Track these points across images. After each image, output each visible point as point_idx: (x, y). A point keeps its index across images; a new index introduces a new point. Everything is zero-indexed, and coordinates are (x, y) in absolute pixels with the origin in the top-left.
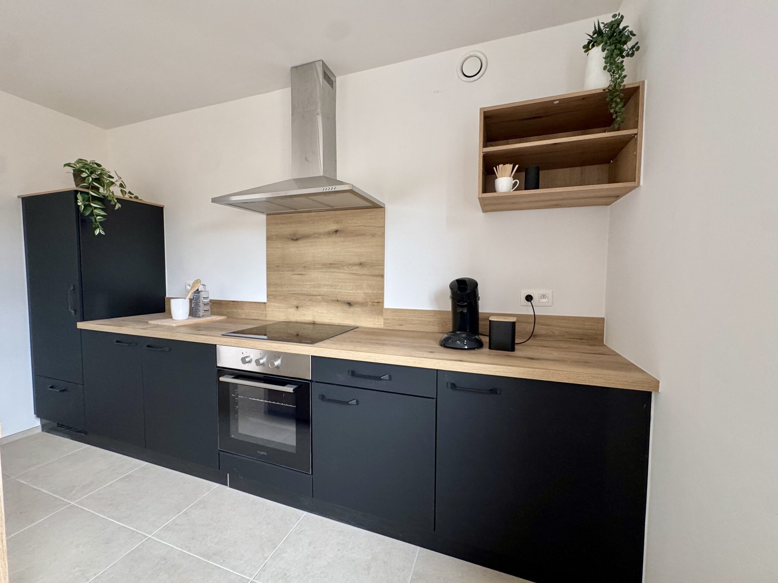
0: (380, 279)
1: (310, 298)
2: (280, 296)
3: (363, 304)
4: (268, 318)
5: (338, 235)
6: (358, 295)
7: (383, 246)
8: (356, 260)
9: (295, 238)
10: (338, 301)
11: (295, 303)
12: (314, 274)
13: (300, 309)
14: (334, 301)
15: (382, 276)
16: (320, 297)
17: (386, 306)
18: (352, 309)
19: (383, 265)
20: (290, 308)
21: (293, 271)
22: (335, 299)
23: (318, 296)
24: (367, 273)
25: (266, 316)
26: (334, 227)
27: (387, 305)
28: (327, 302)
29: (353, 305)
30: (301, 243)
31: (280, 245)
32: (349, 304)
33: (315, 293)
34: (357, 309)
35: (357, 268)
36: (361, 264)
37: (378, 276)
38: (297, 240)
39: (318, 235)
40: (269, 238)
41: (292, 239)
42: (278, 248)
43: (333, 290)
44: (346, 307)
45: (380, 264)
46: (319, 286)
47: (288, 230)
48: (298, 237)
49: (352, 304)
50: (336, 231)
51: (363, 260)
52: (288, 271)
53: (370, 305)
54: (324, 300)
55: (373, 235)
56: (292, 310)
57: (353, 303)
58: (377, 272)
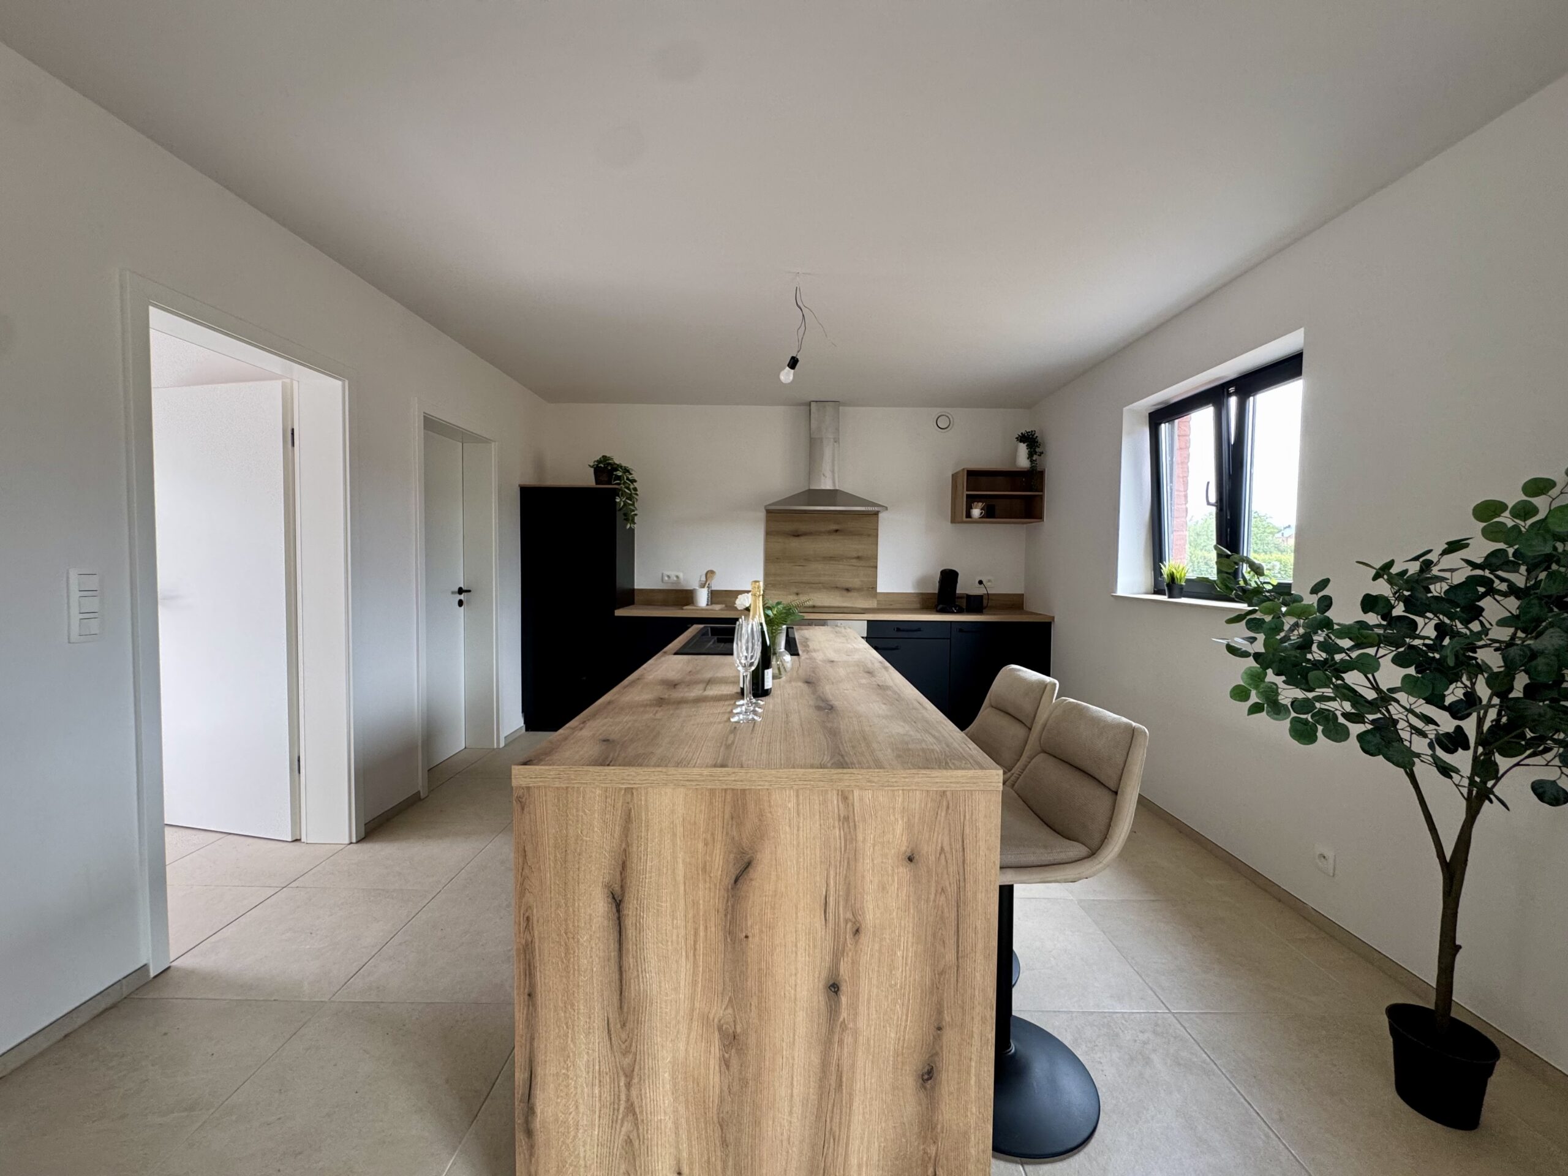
0: (874, 569)
1: (811, 585)
2: (780, 584)
3: (859, 590)
6: (856, 582)
7: (877, 544)
8: (855, 554)
9: (797, 535)
10: (837, 587)
11: (795, 590)
12: (815, 566)
13: (802, 595)
15: (876, 567)
16: (820, 585)
17: (879, 591)
18: (850, 594)
19: (877, 559)
20: (790, 595)
21: (793, 562)
22: (834, 586)
23: (818, 584)
24: (864, 565)
26: (834, 528)
27: (881, 588)
28: (828, 589)
29: (851, 591)
30: (803, 539)
31: (780, 540)
32: (848, 590)
33: (815, 581)
34: (854, 594)
35: (854, 560)
36: (858, 558)
37: (872, 567)
39: (819, 533)
40: (768, 534)
41: (793, 535)
42: (777, 542)
43: (832, 579)
44: (845, 593)
45: (875, 557)
46: (819, 576)
47: (789, 527)
48: (800, 533)
50: (837, 531)
51: (860, 555)
52: (788, 562)
53: (866, 590)
54: (825, 587)
56: (793, 597)
57: (851, 589)
58: (872, 564)
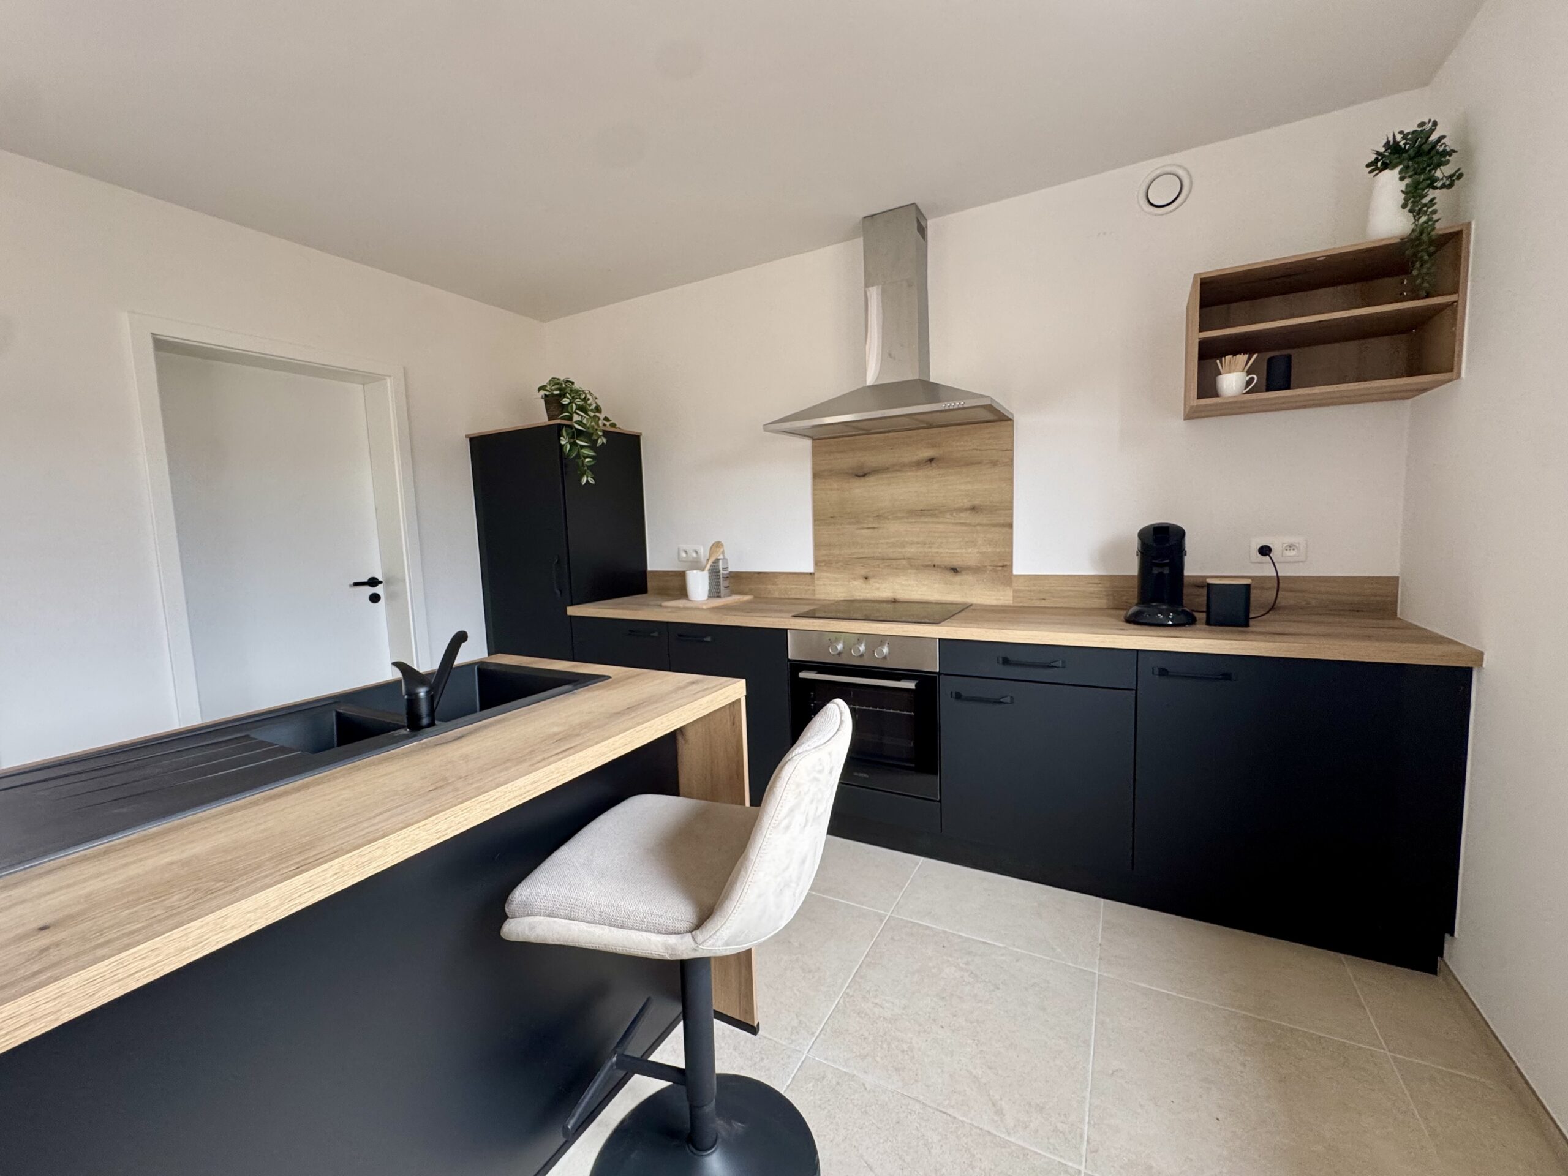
1: (888, 563)
2: (837, 562)
3: (977, 570)
4: (818, 597)
5: (934, 464)
6: (968, 555)
7: (1011, 480)
8: (967, 503)
9: (862, 474)
10: (934, 566)
11: (863, 572)
12: (894, 527)
13: (871, 581)
14: (927, 566)
16: (904, 562)
17: (1016, 571)
18: (958, 578)
19: (1011, 508)
20: (855, 579)
21: (858, 522)
22: (930, 563)
23: (902, 560)
24: (985, 521)
25: (814, 594)
26: (928, 453)
27: (1020, 568)
28: (917, 569)
29: (960, 572)
30: (871, 480)
31: (835, 486)
32: (955, 570)
33: (895, 556)
34: (969, 578)
35: (966, 514)
36: (974, 509)
37: (1003, 525)
38: (864, 475)
39: (900, 467)
40: (816, 475)
41: (856, 475)
42: (831, 490)
43: (926, 550)
44: (949, 576)
45: (1007, 507)
46: (903, 545)
47: (849, 461)
48: (866, 470)
49: (958, 570)
50: (931, 460)
51: (976, 502)
52: (850, 524)
53: (991, 571)
54: (911, 565)
55: (994, 463)
56: (858, 583)
57: (961, 568)
58: (1001, 520)
